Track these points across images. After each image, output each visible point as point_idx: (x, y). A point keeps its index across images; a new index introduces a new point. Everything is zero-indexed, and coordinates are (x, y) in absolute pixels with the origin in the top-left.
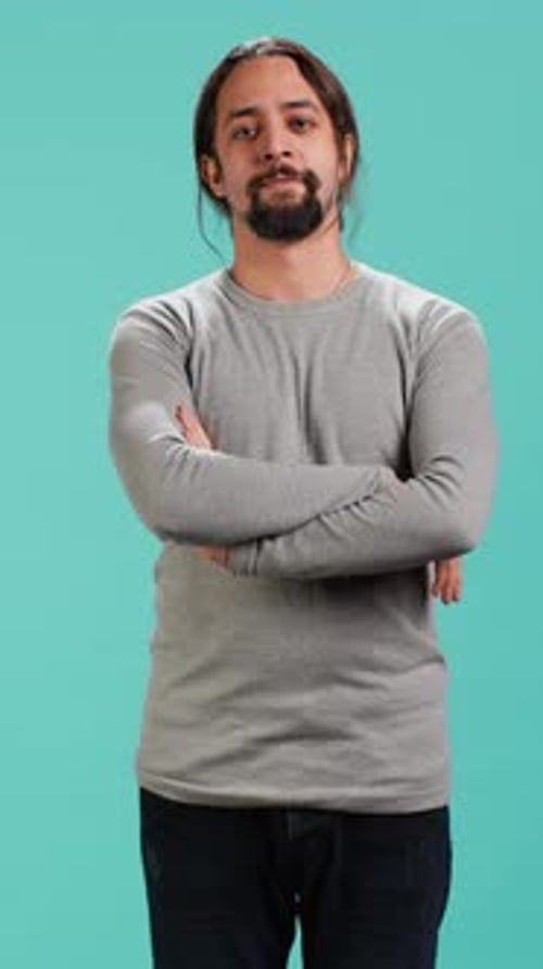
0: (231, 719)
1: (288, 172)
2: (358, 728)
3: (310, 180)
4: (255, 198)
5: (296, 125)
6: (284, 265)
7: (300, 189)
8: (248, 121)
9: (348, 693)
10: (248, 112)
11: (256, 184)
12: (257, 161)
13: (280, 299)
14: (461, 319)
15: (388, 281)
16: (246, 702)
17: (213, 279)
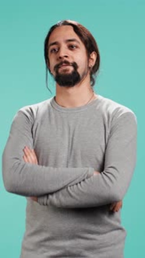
0: (43, 249)
1: (67, 63)
2: (86, 253)
3: (75, 65)
4: (57, 72)
5: (71, 47)
6: (68, 95)
7: (71, 69)
8: (54, 46)
9: (82, 241)
10: (55, 43)
11: (57, 67)
12: (57, 60)
13: (68, 107)
14: (128, 114)
15: (107, 101)
16: (47, 243)
17: (49, 101)
